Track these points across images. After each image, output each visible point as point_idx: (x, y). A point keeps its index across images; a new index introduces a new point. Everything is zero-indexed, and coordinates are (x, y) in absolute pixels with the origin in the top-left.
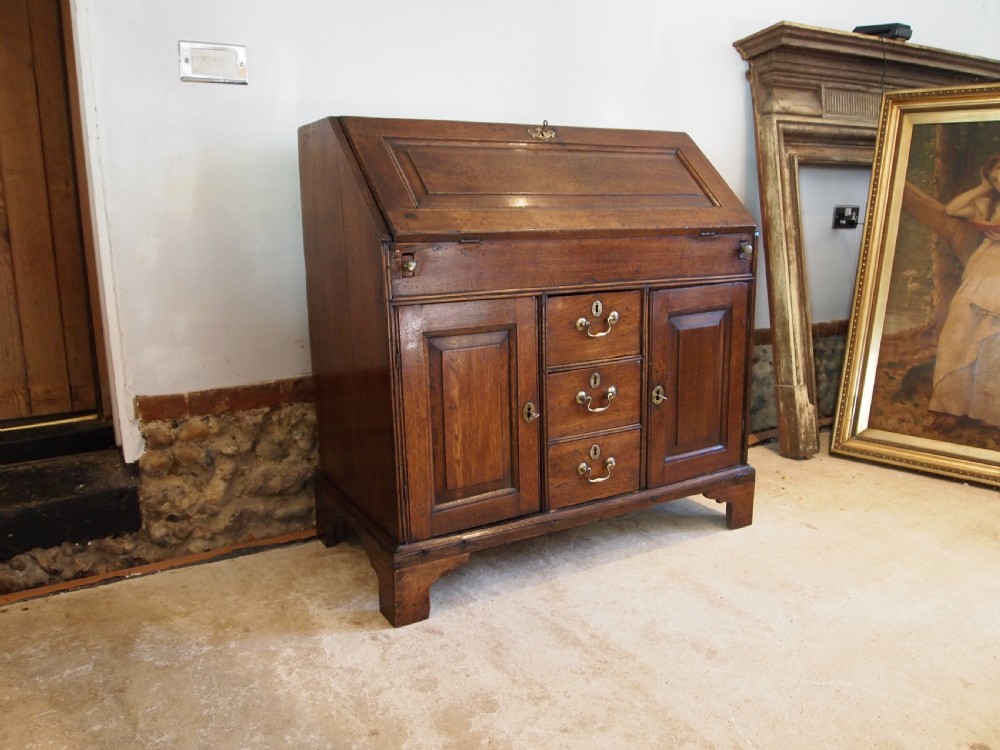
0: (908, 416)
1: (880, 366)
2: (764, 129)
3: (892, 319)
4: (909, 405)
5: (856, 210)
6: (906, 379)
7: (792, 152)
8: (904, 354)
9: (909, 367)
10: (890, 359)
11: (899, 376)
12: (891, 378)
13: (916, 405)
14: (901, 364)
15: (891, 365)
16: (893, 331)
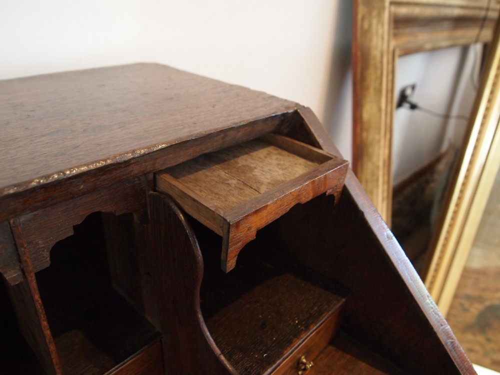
0: (477, 348)
1: (456, 296)
2: (370, 13)
3: (478, 252)
4: (481, 338)
5: (413, 87)
6: (482, 315)
7: (393, 43)
8: (485, 290)
9: (488, 303)
10: (469, 291)
11: (476, 309)
12: (466, 310)
13: (489, 340)
14: (479, 299)
15: (468, 298)
16: (477, 264)
